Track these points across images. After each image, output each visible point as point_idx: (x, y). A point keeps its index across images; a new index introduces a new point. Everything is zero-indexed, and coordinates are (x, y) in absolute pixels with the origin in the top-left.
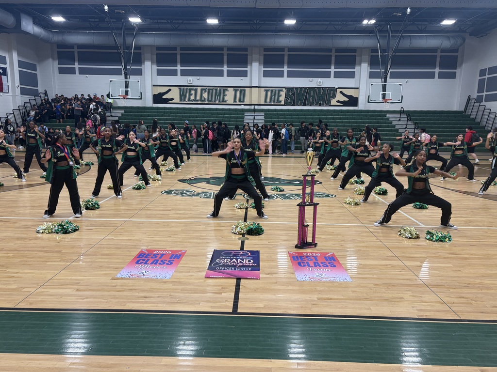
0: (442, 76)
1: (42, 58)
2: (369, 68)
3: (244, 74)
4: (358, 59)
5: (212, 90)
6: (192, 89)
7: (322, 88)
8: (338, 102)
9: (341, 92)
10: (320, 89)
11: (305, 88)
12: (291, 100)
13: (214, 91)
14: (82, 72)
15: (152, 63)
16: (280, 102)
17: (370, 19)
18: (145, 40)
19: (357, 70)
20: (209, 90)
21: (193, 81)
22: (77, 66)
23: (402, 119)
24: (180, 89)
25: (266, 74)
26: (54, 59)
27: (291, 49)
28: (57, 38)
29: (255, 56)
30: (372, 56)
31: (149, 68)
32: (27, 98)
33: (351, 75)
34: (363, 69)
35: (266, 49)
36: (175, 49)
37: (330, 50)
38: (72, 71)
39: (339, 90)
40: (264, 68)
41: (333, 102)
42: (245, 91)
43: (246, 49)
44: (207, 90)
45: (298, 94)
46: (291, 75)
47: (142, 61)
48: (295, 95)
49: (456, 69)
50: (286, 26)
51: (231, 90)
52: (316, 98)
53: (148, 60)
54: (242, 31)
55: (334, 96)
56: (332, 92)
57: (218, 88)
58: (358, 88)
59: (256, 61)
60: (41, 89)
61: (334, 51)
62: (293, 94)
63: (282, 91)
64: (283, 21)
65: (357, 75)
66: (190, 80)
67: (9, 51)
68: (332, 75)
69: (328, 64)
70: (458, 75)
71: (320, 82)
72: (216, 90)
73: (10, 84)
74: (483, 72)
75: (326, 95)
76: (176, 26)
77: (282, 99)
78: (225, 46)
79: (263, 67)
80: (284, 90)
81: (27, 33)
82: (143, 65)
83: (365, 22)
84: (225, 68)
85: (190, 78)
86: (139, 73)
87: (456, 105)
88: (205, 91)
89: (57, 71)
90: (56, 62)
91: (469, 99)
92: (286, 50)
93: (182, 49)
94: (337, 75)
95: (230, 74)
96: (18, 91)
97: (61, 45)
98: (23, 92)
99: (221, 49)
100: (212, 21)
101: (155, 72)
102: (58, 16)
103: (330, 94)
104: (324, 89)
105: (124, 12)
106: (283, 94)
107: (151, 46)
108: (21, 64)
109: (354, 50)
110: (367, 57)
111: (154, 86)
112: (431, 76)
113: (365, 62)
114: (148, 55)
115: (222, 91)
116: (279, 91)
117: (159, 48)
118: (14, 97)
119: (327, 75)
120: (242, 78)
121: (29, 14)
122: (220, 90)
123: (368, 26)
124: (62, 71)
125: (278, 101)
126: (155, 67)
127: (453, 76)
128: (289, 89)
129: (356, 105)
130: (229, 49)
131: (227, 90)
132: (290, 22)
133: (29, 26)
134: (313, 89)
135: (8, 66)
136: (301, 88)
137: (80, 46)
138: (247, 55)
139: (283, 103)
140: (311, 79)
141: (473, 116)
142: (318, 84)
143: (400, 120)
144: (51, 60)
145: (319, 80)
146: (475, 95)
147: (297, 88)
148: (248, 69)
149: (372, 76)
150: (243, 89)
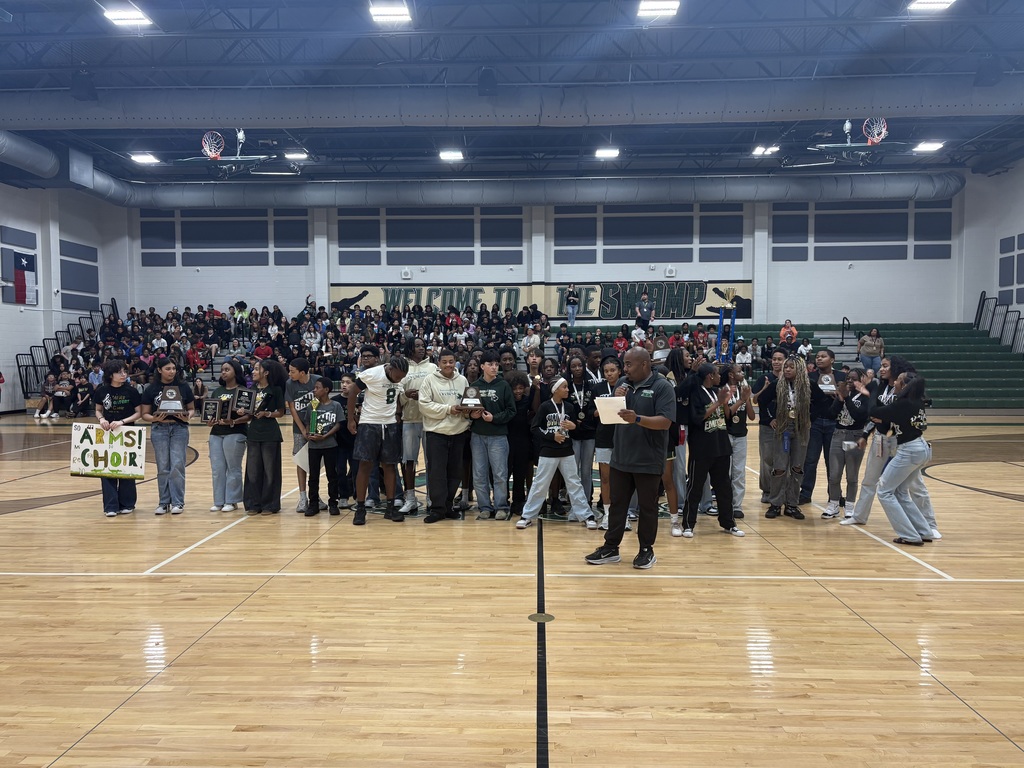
0: (921, 253)
1: (109, 236)
2: (771, 240)
3: (516, 259)
4: (746, 223)
5: (452, 291)
6: (411, 291)
7: (677, 282)
8: (710, 309)
9: (716, 290)
10: (671, 285)
11: (641, 284)
12: (613, 307)
13: (456, 293)
14: (189, 260)
15: (329, 240)
16: (591, 312)
17: (767, 145)
18: (315, 195)
19: (746, 244)
20: (445, 291)
21: (412, 275)
22: (179, 250)
23: (846, 342)
24: (386, 291)
25: (561, 258)
26: (132, 237)
27: (609, 207)
28: (141, 196)
29: (538, 223)
30: (774, 217)
31: (322, 249)
32: (74, 316)
33: (736, 256)
34: (759, 244)
35: (560, 208)
36: (375, 211)
37: (689, 207)
38: (169, 261)
39: (710, 287)
40: (555, 245)
41: (701, 310)
42: (517, 291)
43: (519, 210)
44: (441, 293)
45: (627, 296)
46: (610, 257)
47: (309, 237)
48: (618, 298)
49: (950, 239)
50: (598, 161)
51: (489, 290)
52: (664, 303)
53: (320, 234)
54: (510, 174)
55: (702, 298)
56: (697, 289)
57: (464, 288)
58: (750, 281)
59: (538, 232)
60: (103, 297)
61: (697, 207)
62: (617, 296)
63: (593, 290)
64: (592, 152)
65: (746, 255)
66: (406, 274)
67: (42, 221)
68: (696, 255)
69: (686, 234)
70: (954, 252)
71: (671, 271)
72: (460, 291)
73: (40, 287)
74: (1006, 245)
75: (685, 296)
76: (379, 167)
77: (595, 306)
78: (477, 205)
79: (553, 243)
80: (598, 287)
81: (81, 188)
82: (310, 245)
83: (759, 151)
84: (477, 249)
85: (407, 268)
86: (303, 260)
87: (956, 310)
88: (438, 294)
89: (138, 259)
90: (138, 243)
91: (983, 299)
92: (600, 208)
93: (390, 211)
94: (706, 256)
95: (487, 259)
96: (57, 301)
97: (148, 210)
98: (68, 303)
99: (468, 209)
100: (451, 156)
101: (335, 258)
102: (145, 154)
103: (692, 294)
104: (681, 284)
105: (275, 143)
106: (596, 296)
107: (327, 207)
108: (65, 248)
109: (738, 206)
110: (764, 219)
111: (332, 285)
112: (900, 254)
113: (761, 228)
114: (320, 225)
115: (472, 294)
116: (588, 290)
117: (343, 210)
118: (48, 313)
119: (685, 257)
120: (511, 266)
121: (85, 150)
122: (468, 291)
123: (763, 158)
124: (148, 261)
125: (586, 311)
126: (336, 249)
127: (944, 253)
128: (607, 287)
129: (748, 315)
130: (485, 210)
131: (481, 291)
132: (607, 154)
133: (85, 174)
134: (658, 285)
135: (38, 252)
136: (633, 284)
137: (187, 211)
138: (521, 221)
139: (596, 314)
140: (653, 265)
141: (994, 334)
142: (668, 275)
143: (842, 344)
144: (127, 239)
145: (670, 266)
146: (994, 291)
147: (624, 284)
148: (524, 248)
149: (778, 255)
150: (513, 289)
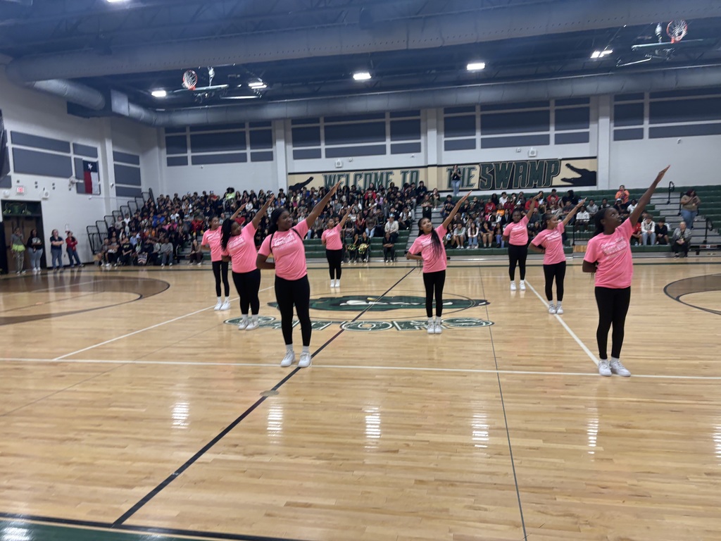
1: (146, 148)
2: (612, 124)
3: (416, 148)
4: (592, 113)
5: (371, 175)
6: (342, 176)
7: (538, 160)
8: (564, 180)
9: (568, 165)
10: (533, 163)
11: (510, 163)
12: (489, 181)
13: (373, 176)
14: (196, 161)
15: (286, 142)
16: (472, 185)
17: (602, 49)
18: (273, 111)
19: (592, 129)
20: (366, 175)
21: (343, 164)
22: (189, 154)
23: (672, 201)
24: (326, 177)
25: (449, 146)
26: (161, 147)
27: (485, 107)
28: (162, 120)
29: (432, 121)
30: (615, 106)
31: (282, 149)
32: (124, 201)
33: (584, 138)
34: (603, 128)
35: (448, 109)
36: (316, 120)
37: (547, 103)
38: (183, 162)
39: (564, 163)
40: (445, 137)
41: (556, 181)
42: (417, 172)
43: (417, 112)
44: (363, 176)
45: (499, 172)
46: (486, 144)
47: (273, 142)
48: (495, 174)
51: (397, 173)
52: (528, 176)
53: (280, 139)
54: (409, 87)
55: (557, 172)
56: (552, 166)
57: (379, 172)
58: (595, 158)
59: (432, 128)
60: (144, 188)
61: (552, 102)
62: (492, 172)
63: (474, 168)
65: (592, 137)
66: (338, 164)
67: (101, 140)
68: (552, 140)
69: (545, 124)
71: (533, 152)
72: (376, 174)
73: (102, 182)
75: (543, 171)
76: (316, 88)
77: (475, 180)
78: (388, 111)
79: (443, 136)
80: (478, 167)
81: (120, 116)
82: (274, 147)
83: (596, 55)
84: (388, 143)
85: (339, 160)
86: (269, 157)
88: (361, 177)
89: (165, 162)
90: (164, 151)
92: (478, 108)
93: (326, 120)
94: (560, 140)
95: (396, 150)
96: (113, 192)
97: (170, 128)
98: (120, 192)
99: (380, 114)
100: (362, 76)
101: (290, 155)
102: (160, 90)
103: (550, 169)
104: (541, 162)
105: (239, 76)
106: (476, 173)
107: (284, 119)
108: (117, 156)
109: (585, 99)
110: (608, 108)
111: (290, 174)
113: (605, 115)
114: (279, 132)
115: (385, 176)
116: (470, 169)
117: (295, 121)
118: (107, 199)
119: (544, 141)
120: (413, 154)
121: (122, 90)
122: (382, 174)
123: (599, 60)
124: (171, 162)
125: (468, 185)
126: (291, 148)
128: (484, 166)
129: (594, 183)
130: (394, 114)
131: (391, 173)
132: (476, 67)
133: (122, 106)
134: (523, 163)
135: (99, 159)
136: (504, 164)
137: (194, 127)
138: (419, 121)
139: (476, 187)
140: (519, 148)
142: (530, 155)
143: (668, 203)
144: (157, 149)
145: (532, 148)
147: (497, 164)
148: (422, 140)
149: (618, 136)
150: (415, 170)
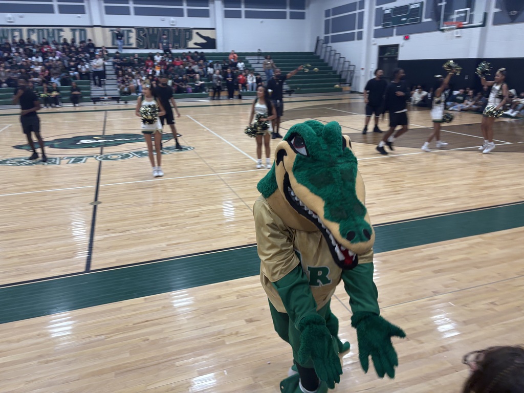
0: (294, 16)
2: (223, 6)
3: (81, 11)
6: (15, 30)
7: (177, 28)
8: (196, 44)
9: (198, 33)
10: (174, 29)
12: (143, 42)
13: (45, 32)
19: (210, 8)
20: (38, 30)
21: (14, 19)
25: (109, 11)
33: (206, 14)
34: (217, 8)
39: (194, 31)
40: (105, 3)
41: (191, 44)
42: (85, 31)
44: (36, 31)
45: (150, 35)
46: (139, 12)
48: (148, 37)
49: (304, 9)
51: (67, 29)
55: (190, 38)
58: (214, 29)
62: (145, 35)
63: (130, 31)
65: (211, 14)
66: (10, 19)
68: (185, 13)
70: (307, 16)
71: (173, 22)
72: (48, 30)
74: (327, 13)
77: (133, 40)
80: (134, 30)
84: (55, 3)
85: (9, 15)
87: (307, 47)
88: (34, 32)
91: (318, 40)
94: (192, 14)
95: (63, 10)
103: (185, 35)
106: (133, 34)
112: (282, 16)
116: (128, 31)
119: (180, 13)
120: (79, 15)
122: (53, 30)
125: (129, 44)
127: (301, 16)
128: (139, 29)
129: (214, 47)
131: (61, 30)
136: (153, 29)
139: (134, 46)
140: (163, 17)
142: (171, 24)
143: (258, 63)
145: (172, 18)
146: (322, 37)
147: (148, 28)
148: (85, 4)
149: (228, 15)
150: (82, 29)
